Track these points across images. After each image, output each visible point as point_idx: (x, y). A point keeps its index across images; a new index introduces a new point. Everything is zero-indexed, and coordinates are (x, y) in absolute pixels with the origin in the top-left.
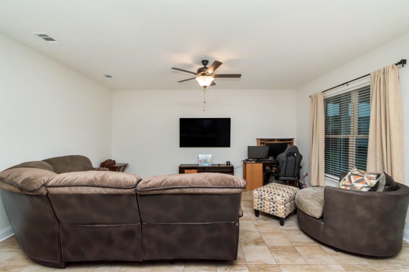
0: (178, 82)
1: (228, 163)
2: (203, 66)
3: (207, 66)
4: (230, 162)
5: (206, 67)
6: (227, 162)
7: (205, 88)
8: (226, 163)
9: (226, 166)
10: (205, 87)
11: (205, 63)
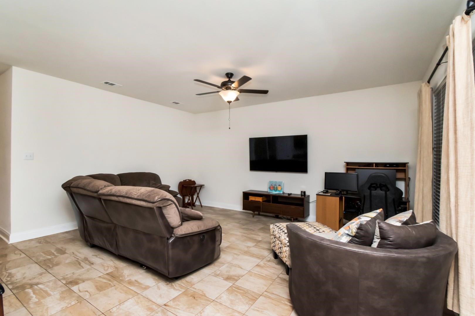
0: (196, 95)
1: (304, 193)
2: (227, 80)
3: (232, 80)
4: (306, 192)
5: (230, 80)
6: (302, 192)
8: (299, 193)
9: (300, 196)
10: (229, 102)
11: (230, 76)
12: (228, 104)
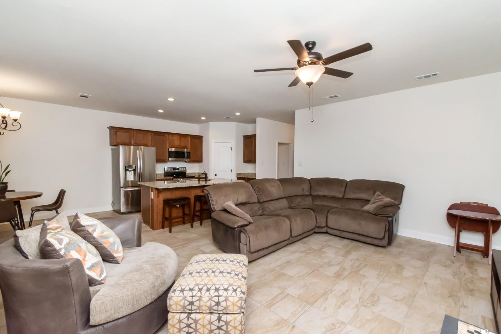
7: (310, 87)
10: (309, 84)
11: (310, 46)
12: (308, 86)
